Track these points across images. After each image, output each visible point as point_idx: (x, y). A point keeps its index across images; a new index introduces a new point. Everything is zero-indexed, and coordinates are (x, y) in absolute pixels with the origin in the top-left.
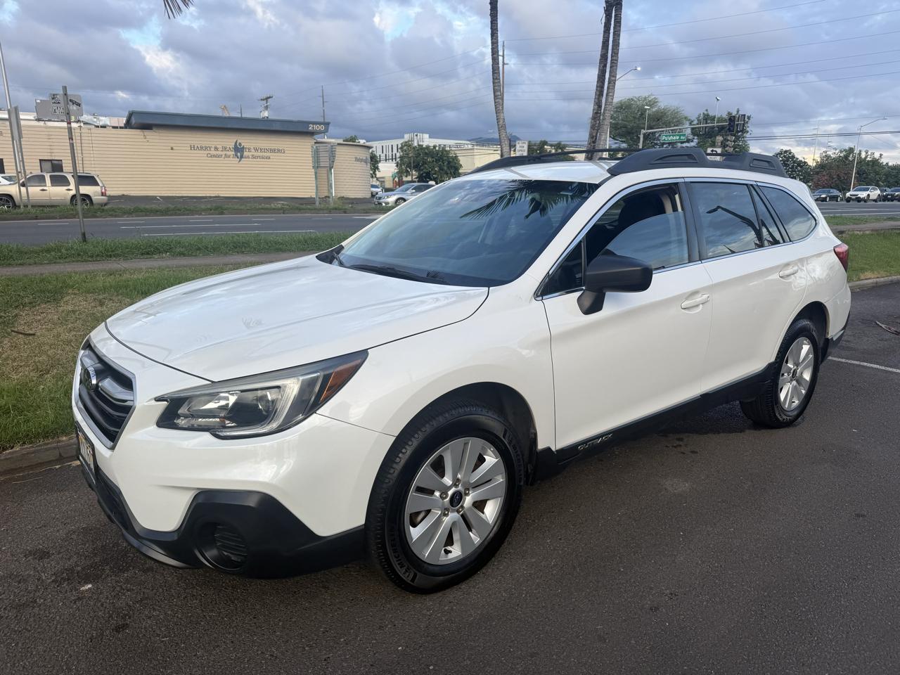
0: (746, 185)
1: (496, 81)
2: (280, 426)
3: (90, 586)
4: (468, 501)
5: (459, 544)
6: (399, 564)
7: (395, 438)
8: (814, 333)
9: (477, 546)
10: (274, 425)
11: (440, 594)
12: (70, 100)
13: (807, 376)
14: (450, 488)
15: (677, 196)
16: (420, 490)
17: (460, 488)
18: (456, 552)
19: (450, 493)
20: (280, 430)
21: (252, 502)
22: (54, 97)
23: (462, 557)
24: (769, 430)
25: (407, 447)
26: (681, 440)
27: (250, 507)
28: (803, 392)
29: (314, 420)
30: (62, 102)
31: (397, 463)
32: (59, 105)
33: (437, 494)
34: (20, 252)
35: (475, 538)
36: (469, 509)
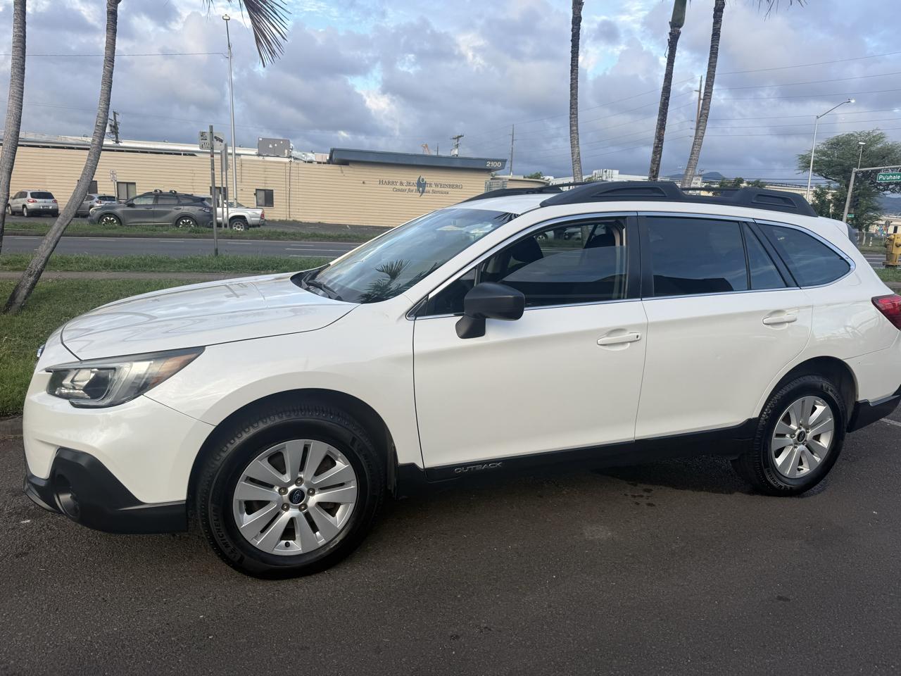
0: (738, 222)
1: (573, 116)
2: (111, 402)
3: (29, 521)
4: (313, 500)
5: (300, 541)
6: (224, 544)
7: (214, 427)
8: (830, 393)
9: (321, 545)
10: (107, 401)
11: (276, 582)
12: (216, 137)
13: (825, 442)
14: (290, 484)
15: (624, 230)
16: (252, 480)
17: (303, 487)
18: (296, 547)
19: (290, 489)
20: (111, 405)
21: (83, 462)
22: (202, 134)
23: (301, 552)
24: (763, 497)
25: (236, 439)
26: (649, 491)
27: (81, 465)
28: (818, 460)
29: (141, 401)
30: (208, 138)
31: (224, 451)
32: (206, 142)
33: (277, 489)
34: (161, 262)
35: (320, 539)
36: (313, 508)
